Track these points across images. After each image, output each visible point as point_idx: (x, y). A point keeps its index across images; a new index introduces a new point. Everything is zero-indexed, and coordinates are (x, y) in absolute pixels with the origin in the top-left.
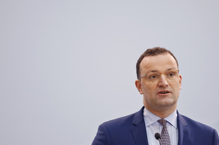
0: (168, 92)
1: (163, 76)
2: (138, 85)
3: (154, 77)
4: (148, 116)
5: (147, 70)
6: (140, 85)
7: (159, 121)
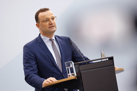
0: (53, 26)
1: (51, 20)
2: (37, 25)
3: (47, 21)
4: (44, 39)
5: (43, 18)
6: (39, 25)
7: (50, 40)
